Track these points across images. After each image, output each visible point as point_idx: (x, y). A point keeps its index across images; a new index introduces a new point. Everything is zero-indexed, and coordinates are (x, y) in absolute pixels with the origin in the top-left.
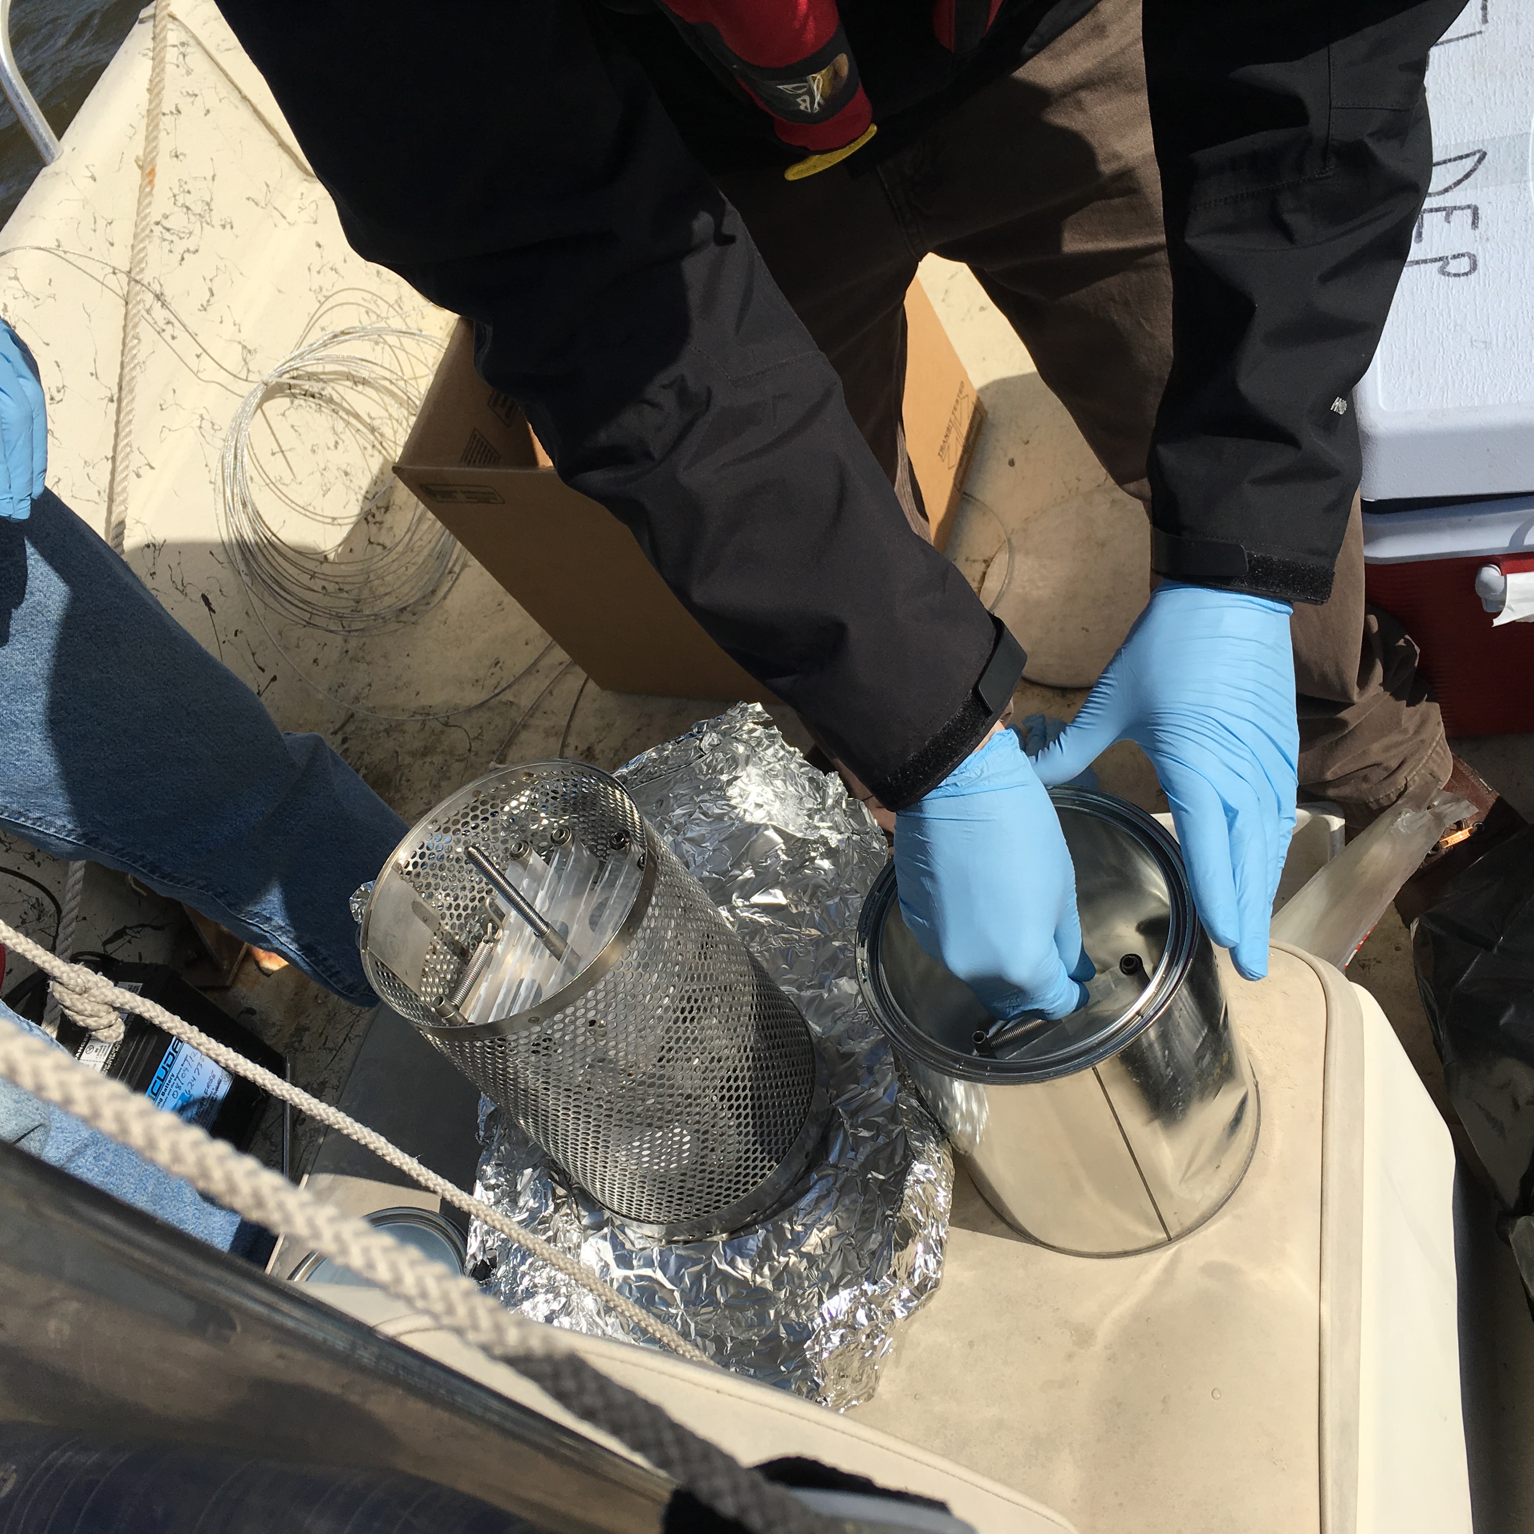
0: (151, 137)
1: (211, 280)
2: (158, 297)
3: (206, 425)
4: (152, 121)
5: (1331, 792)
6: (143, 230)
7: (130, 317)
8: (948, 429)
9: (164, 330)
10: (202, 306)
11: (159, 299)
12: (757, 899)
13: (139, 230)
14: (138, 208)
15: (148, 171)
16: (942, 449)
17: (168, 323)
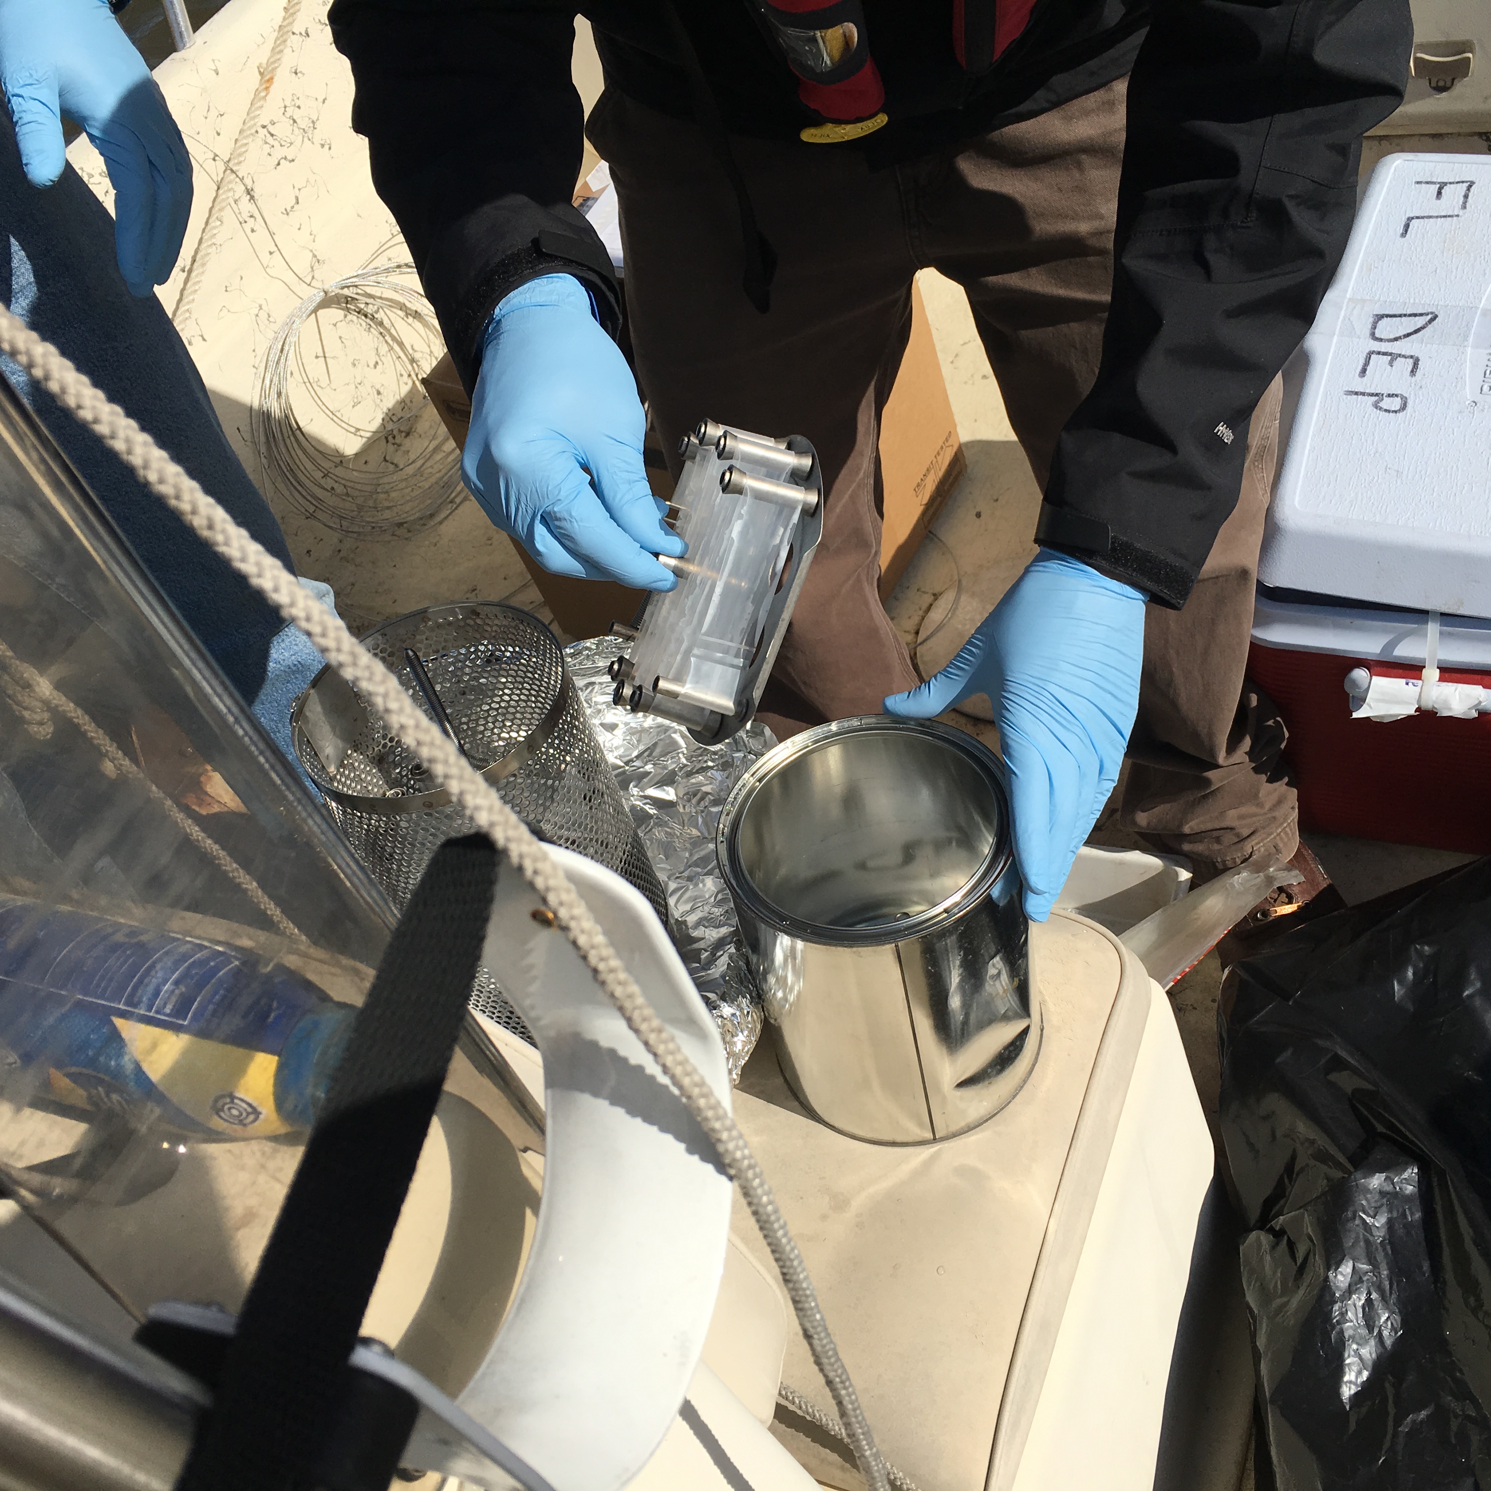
0: (277, 50)
1: (299, 190)
2: (249, 192)
3: (263, 315)
4: (282, 36)
5: (1186, 847)
6: (250, 128)
7: (218, 200)
8: (928, 470)
9: (246, 222)
10: (286, 210)
11: (249, 193)
12: (652, 792)
13: (246, 128)
14: (250, 109)
15: (267, 78)
16: (918, 485)
17: (251, 216)
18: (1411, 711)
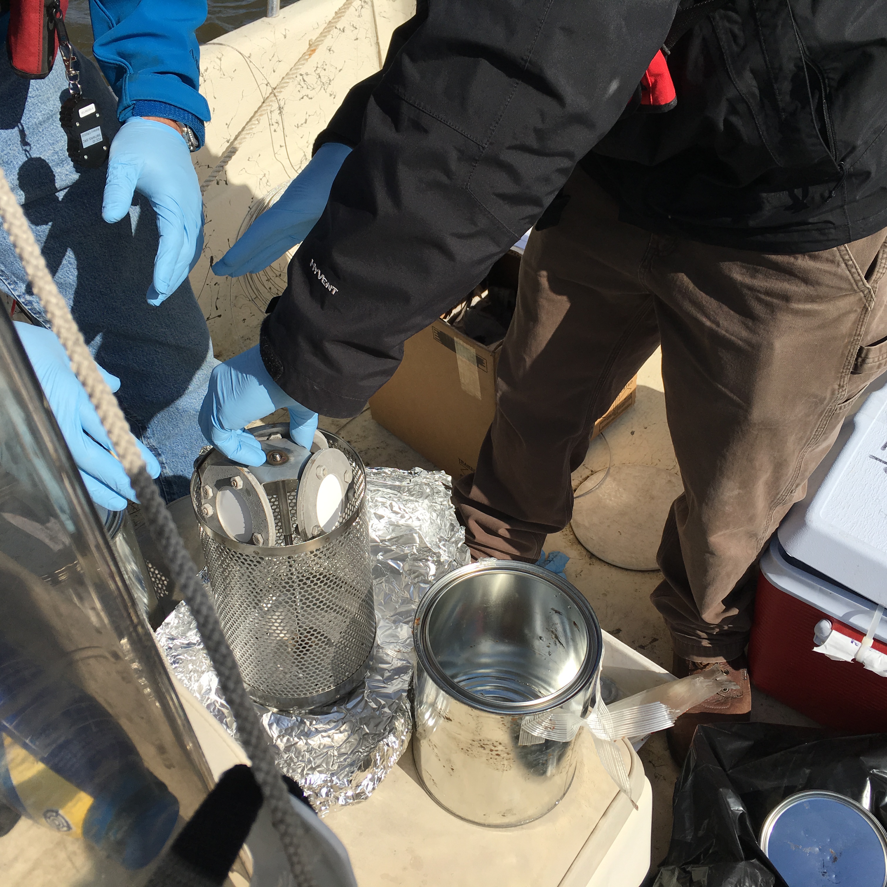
0: (324, 35)
1: (309, 116)
3: (264, 180)
4: (329, 28)
6: (293, 74)
7: (261, 109)
9: (273, 125)
10: (298, 125)
11: (280, 110)
13: (291, 73)
14: (297, 62)
15: (312, 49)
17: (277, 123)
18: (849, 659)
